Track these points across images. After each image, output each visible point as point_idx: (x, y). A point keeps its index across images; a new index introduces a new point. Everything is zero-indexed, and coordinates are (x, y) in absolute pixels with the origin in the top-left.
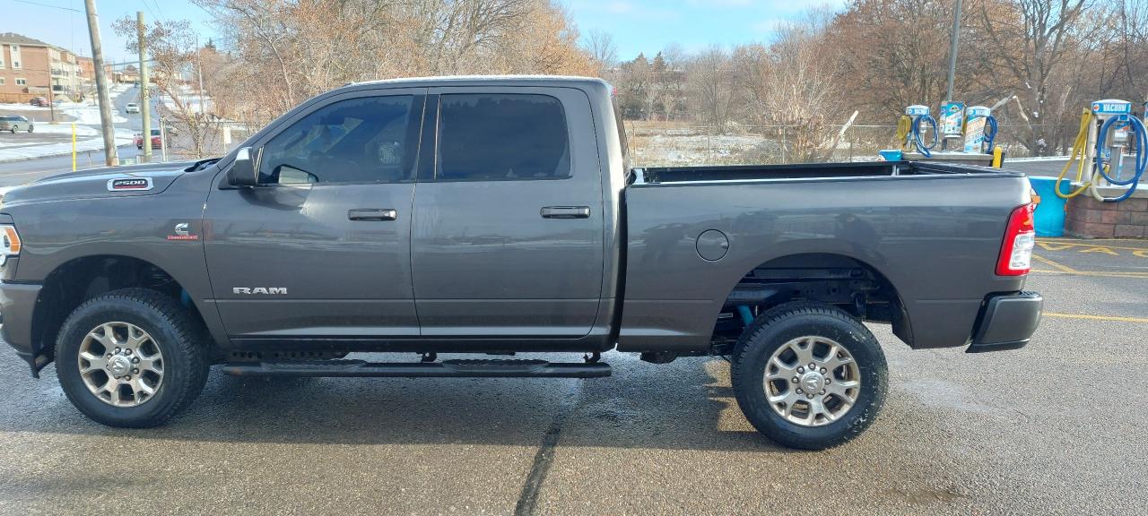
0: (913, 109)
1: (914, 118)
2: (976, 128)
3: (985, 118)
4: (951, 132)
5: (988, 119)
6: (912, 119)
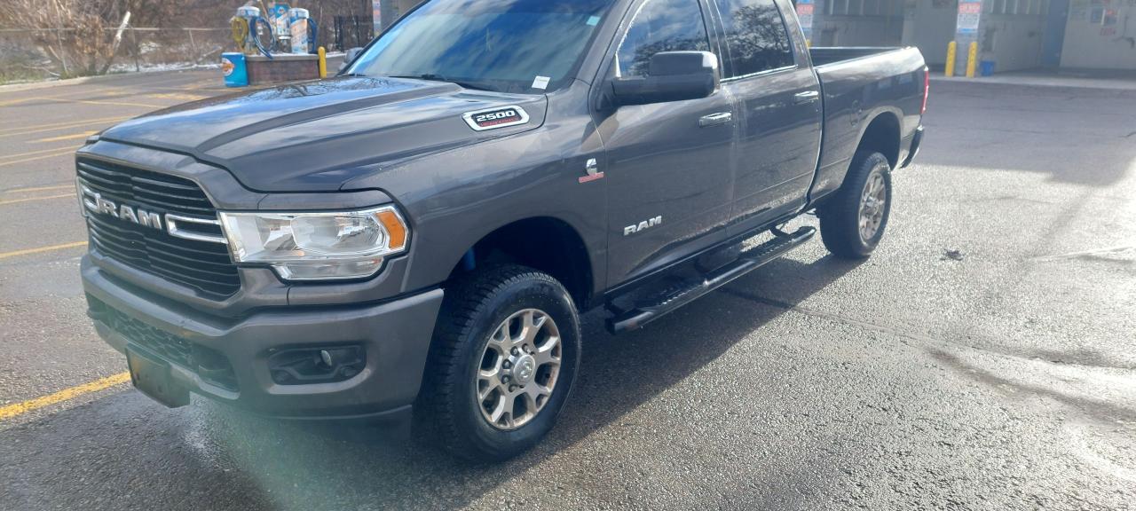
0: (247, 11)
1: (249, 20)
2: (300, 29)
3: (306, 20)
4: (283, 33)
5: (308, 20)
6: (246, 20)
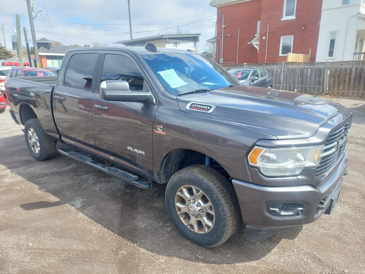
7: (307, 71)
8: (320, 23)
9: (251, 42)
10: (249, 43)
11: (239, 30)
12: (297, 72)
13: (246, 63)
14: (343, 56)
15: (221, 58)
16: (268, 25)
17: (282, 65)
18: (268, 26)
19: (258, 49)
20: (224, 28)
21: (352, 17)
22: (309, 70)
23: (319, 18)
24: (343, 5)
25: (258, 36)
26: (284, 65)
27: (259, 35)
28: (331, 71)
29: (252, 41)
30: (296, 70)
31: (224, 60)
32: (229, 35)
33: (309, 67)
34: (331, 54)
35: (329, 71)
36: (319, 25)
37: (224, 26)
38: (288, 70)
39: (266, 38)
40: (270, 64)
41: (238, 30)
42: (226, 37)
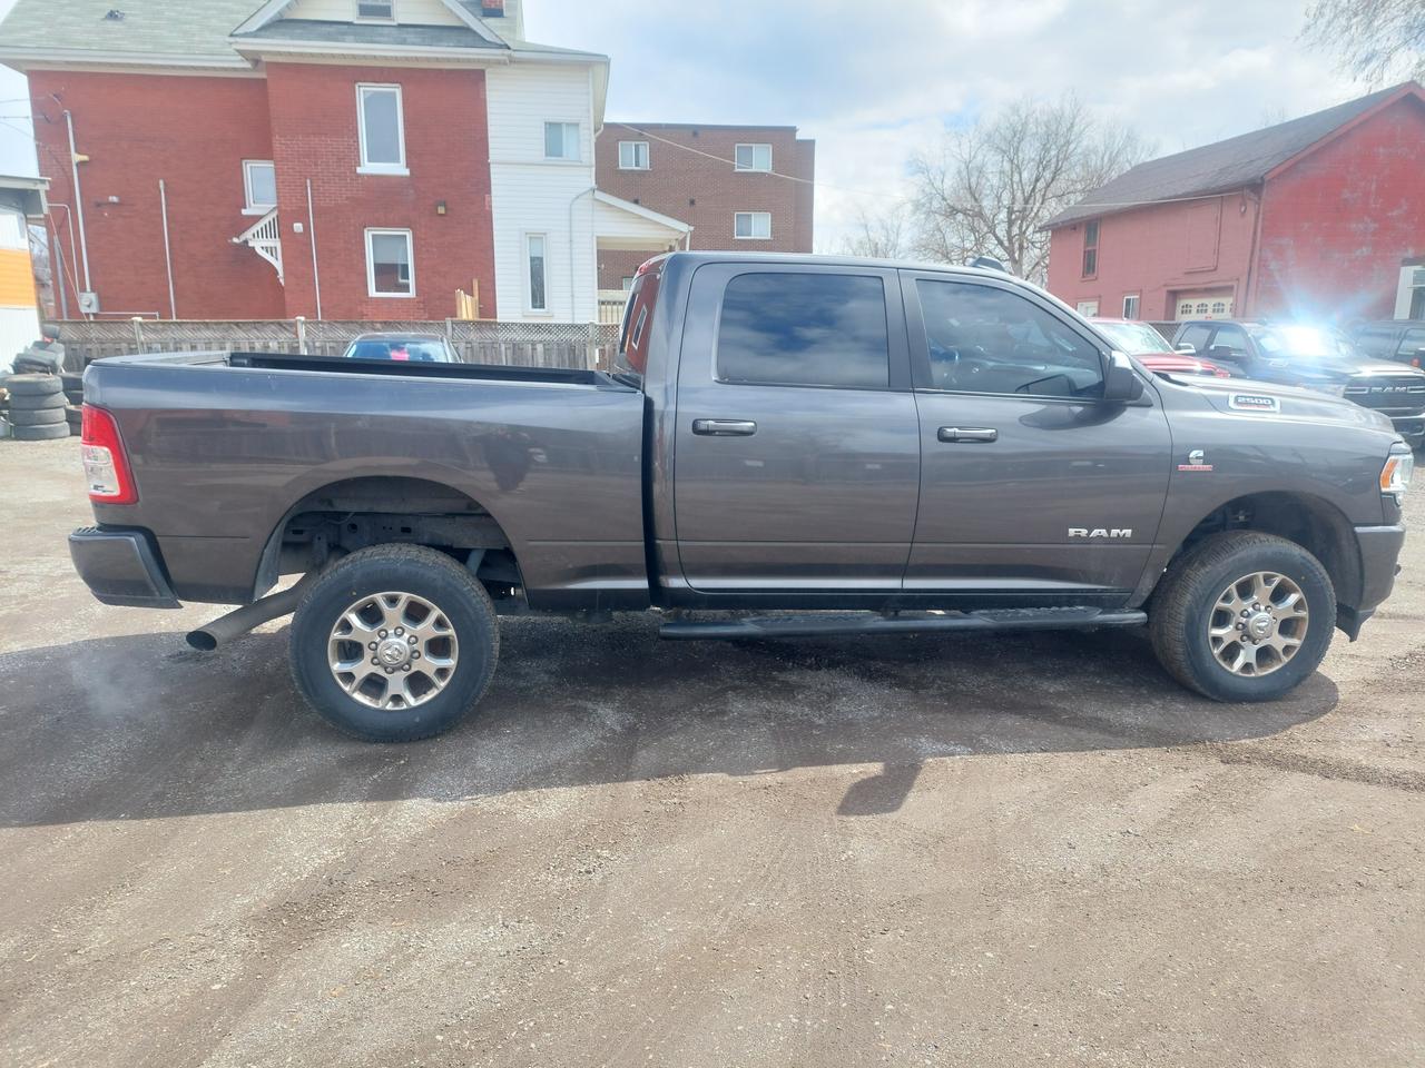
7: (534, 349)
8: (490, 201)
9: (243, 238)
10: (235, 240)
11: (161, 182)
12: (501, 354)
13: (303, 318)
14: (573, 308)
15: (83, 289)
16: (308, 181)
17: (446, 329)
18: (309, 184)
19: (278, 265)
20: (81, 164)
21: (578, 197)
22: (540, 347)
23: (485, 186)
24: (549, 158)
25: (270, 218)
26: (453, 329)
27: (274, 215)
28: (602, 352)
29: (248, 235)
30: (495, 346)
31: (101, 299)
32: (114, 199)
33: (536, 337)
34: (538, 299)
35: (597, 351)
36: (491, 207)
37: (76, 158)
38: (469, 346)
39: (306, 228)
40: (399, 323)
41: (158, 184)
42: (98, 205)
